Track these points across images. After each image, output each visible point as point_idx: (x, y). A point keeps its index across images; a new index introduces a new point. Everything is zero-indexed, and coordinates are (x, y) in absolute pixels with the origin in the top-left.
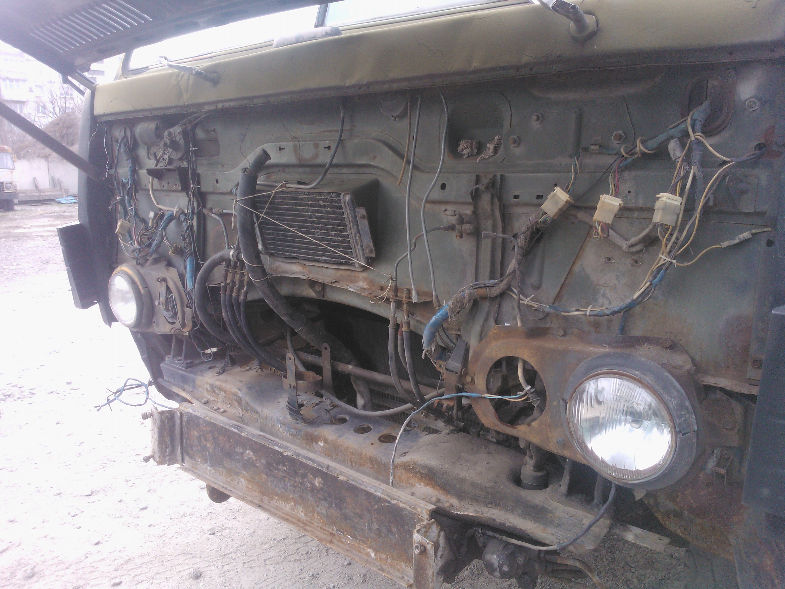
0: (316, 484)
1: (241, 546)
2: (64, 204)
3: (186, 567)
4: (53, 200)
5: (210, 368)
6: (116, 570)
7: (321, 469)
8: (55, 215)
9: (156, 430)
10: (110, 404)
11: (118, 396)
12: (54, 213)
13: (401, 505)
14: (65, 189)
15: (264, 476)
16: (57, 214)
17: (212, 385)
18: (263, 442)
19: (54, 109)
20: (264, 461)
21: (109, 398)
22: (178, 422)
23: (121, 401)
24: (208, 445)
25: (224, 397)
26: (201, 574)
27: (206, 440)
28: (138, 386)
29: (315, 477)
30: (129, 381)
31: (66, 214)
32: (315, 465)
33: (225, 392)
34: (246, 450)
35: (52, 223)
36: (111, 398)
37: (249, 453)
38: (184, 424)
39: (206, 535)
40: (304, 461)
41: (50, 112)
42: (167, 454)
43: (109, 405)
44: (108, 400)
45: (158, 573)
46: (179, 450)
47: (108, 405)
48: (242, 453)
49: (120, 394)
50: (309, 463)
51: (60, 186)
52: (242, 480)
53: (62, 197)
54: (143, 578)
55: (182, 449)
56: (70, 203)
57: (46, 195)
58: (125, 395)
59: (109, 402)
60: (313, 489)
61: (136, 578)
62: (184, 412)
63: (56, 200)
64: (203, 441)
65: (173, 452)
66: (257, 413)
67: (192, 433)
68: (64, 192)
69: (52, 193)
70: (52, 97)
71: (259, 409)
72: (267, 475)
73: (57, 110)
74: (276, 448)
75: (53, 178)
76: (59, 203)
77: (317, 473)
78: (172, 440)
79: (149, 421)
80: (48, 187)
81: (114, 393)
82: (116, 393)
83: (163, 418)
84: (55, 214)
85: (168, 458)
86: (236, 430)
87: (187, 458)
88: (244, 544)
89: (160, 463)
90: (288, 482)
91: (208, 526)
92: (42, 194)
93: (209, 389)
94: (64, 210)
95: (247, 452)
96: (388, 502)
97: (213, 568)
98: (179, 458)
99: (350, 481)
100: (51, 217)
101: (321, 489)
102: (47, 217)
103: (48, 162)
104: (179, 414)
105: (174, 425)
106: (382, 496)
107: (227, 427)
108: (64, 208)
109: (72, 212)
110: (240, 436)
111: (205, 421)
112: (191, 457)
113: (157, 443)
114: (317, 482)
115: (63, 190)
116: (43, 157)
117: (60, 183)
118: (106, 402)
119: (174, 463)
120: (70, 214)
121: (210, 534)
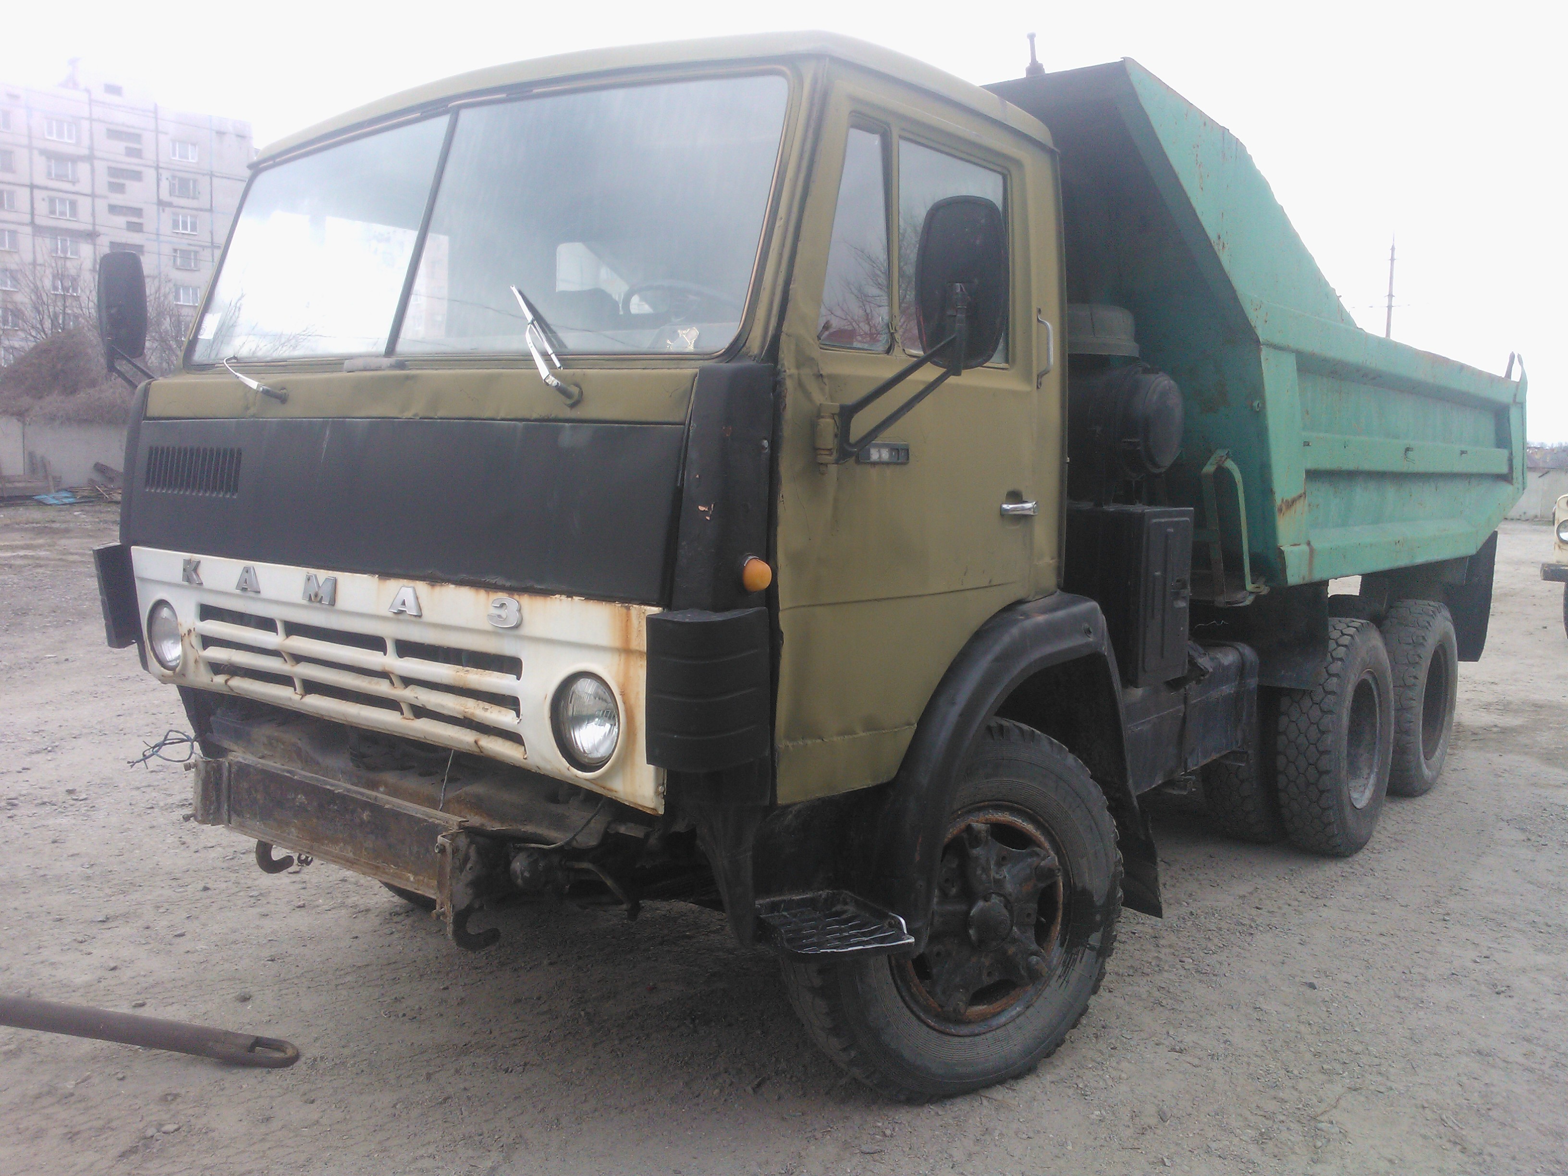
0: (365, 818)
1: (308, 972)
2: (50, 505)
3: (232, 991)
4: (30, 498)
5: (270, 721)
6: (138, 993)
7: (369, 800)
8: (34, 528)
9: (200, 782)
10: (146, 760)
11: (157, 751)
12: (32, 523)
13: (437, 822)
14: (54, 478)
15: (315, 820)
16: (39, 525)
17: (269, 737)
18: (315, 783)
19: (41, 322)
20: (315, 804)
21: (145, 753)
22: (225, 773)
23: (160, 757)
24: (259, 797)
25: (282, 749)
26: (250, 997)
27: (256, 791)
28: (182, 741)
29: (364, 811)
30: (170, 733)
31: (54, 525)
32: (364, 799)
33: (283, 743)
34: (298, 794)
35: (28, 542)
36: (147, 754)
37: (301, 797)
38: (233, 776)
39: (262, 962)
40: (354, 795)
41: (33, 327)
42: (211, 812)
43: (145, 762)
44: (144, 755)
45: (194, 997)
46: (226, 807)
47: (143, 761)
48: (294, 799)
49: (160, 749)
50: (359, 797)
51: (46, 471)
52: (293, 830)
53: (47, 491)
54: (174, 1000)
55: (228, 806)
56: (63, 505)
57: (15, 488)
58: (166, 751)
59: (145, 758)
60: (362, 824)
61: (164, 1001)
62: (233, 762)
63: (37, 497)
64: (254, 792)
65: (218, 809)
66: (318, 763)
67: (241, 786)
68: (51, 483)
69: (29, 485)
70: (38, 298)
71: (320, 760)
72: (318, 818)
73: (48, 324)
74: (328, 787)
75: (31, 455)
76: (41, 503)
77: (366, 805)
78: (218, 797)
79: (192, 773)
80: (22, 473)
81: (151, 748)
82: (154, 747)
83: (208, 769)
84: (35, 525)
85: (212, 817)
86: (288, 775)
87: (234, 818)
88: (312, 971)
89: (204, 822)
90: (338, 822)
91: (266, 953)
92: (8, 485)
93: (266, 742)
94: (51, 517)
95: (299, 796)
96: (426, 821)
97: (267, 992)
98: (226, 817)
99: (395, 808)
100: (26, 530)
101: (369, 822)
102: (17, 530)
103: (24, 424)
104: (227, 764)
105: (221, 777)
106: (421, 816)
107: (279, 772)
108: (51, 514)
109: (69, 522)
110: (292, 779)
111: (255, 769)
112: (238, 815)
113: (200, 798)
114: (365, 816)
115: (50, 478)
116: (13, 414)
117: (44, 466)
118: (142, 757)
119: (219, 824)
120: (63, 526)
121: (268, 960)
